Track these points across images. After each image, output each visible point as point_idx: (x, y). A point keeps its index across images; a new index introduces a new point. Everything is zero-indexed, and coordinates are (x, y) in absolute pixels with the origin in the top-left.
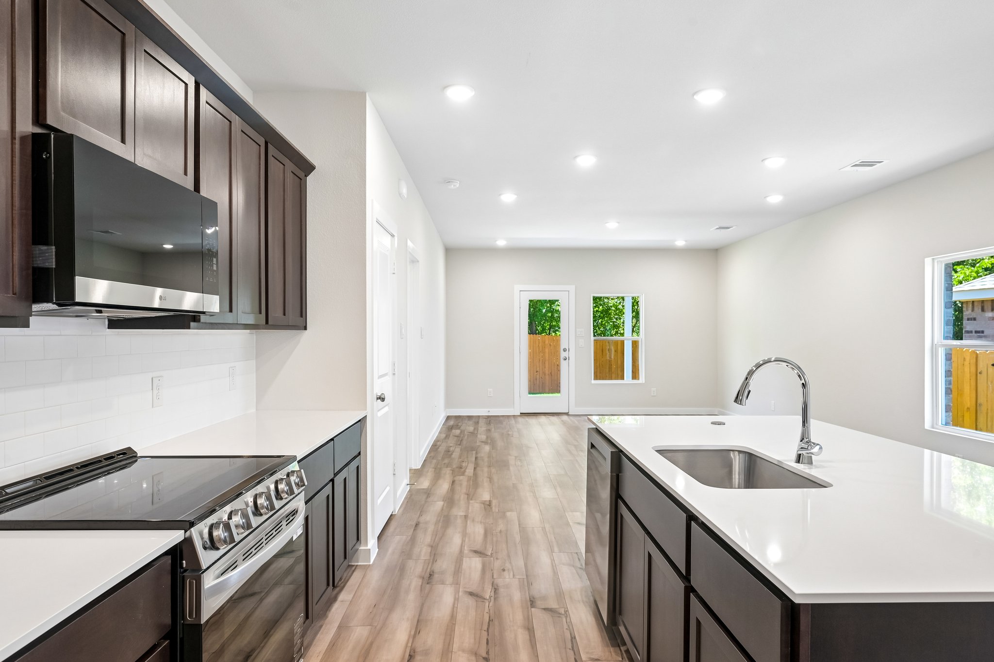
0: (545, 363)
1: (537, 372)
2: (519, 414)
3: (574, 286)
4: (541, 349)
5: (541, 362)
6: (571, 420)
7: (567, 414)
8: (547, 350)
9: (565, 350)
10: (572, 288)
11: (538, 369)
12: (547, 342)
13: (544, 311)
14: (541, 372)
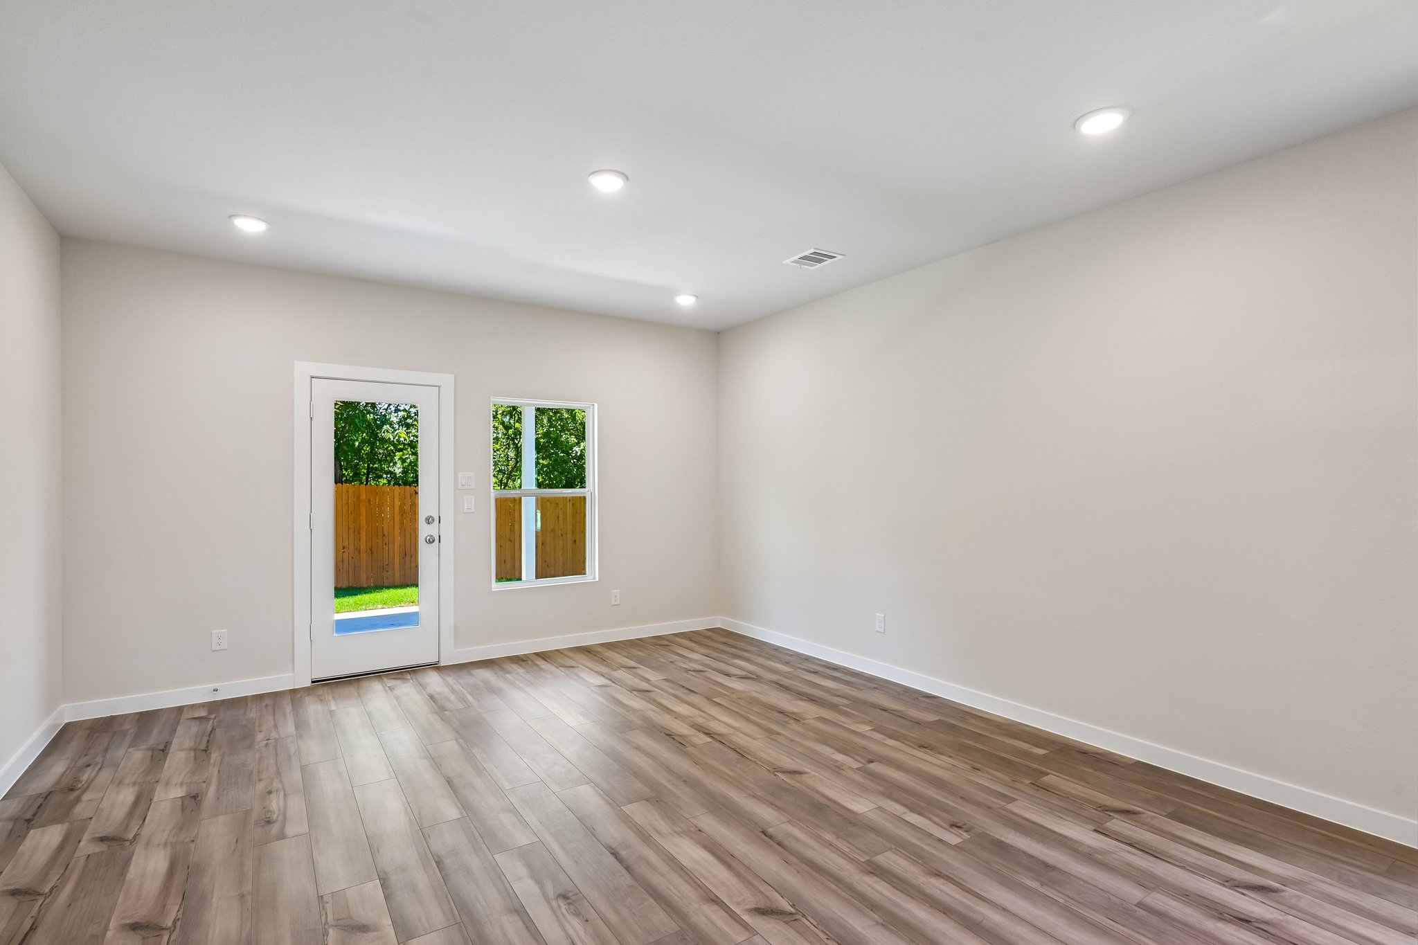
0: (359, 533)
1: (344, 548)
2: (309, 684)
3: (452, 377)
4: (351, 508)
5: (351, 531)
6: (448, 685)
7: (435, 667)
8: (363, 511)
9: (429, 520)
10: (447, 380)
11: (346, 544)
12: (363, 497)
13: (357, 444)
14: (352, 547)
